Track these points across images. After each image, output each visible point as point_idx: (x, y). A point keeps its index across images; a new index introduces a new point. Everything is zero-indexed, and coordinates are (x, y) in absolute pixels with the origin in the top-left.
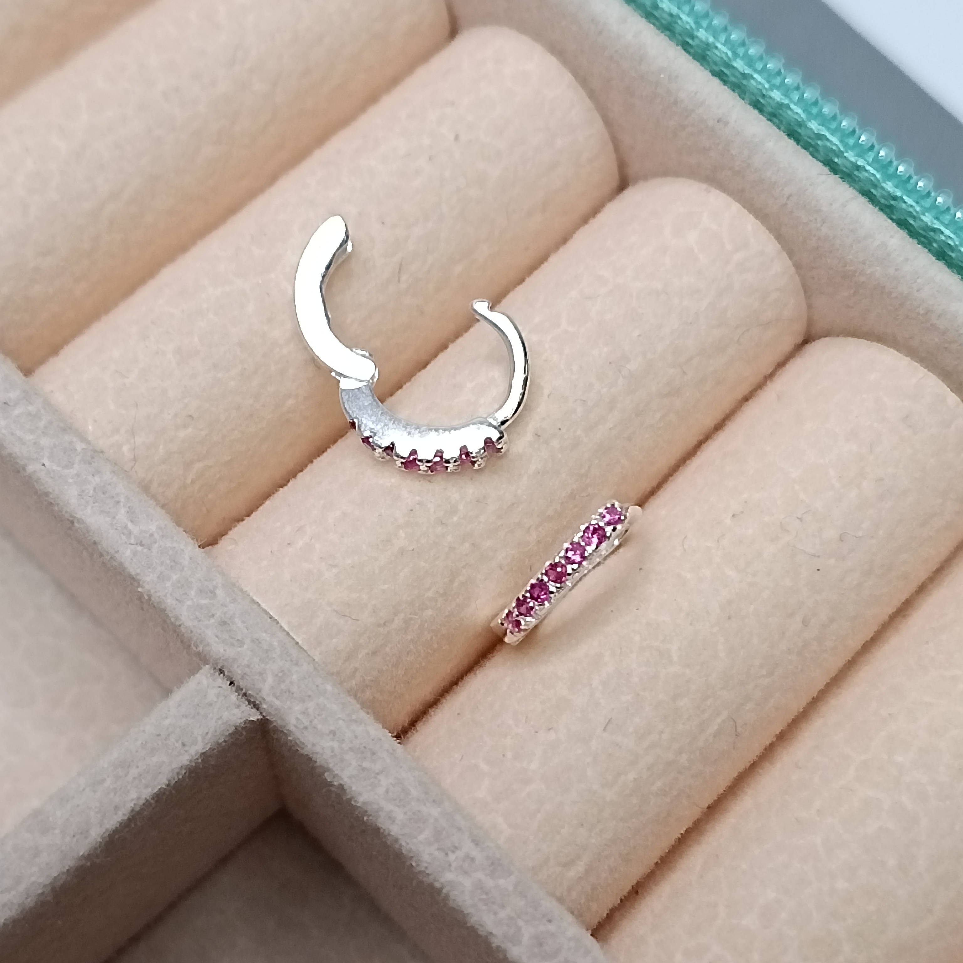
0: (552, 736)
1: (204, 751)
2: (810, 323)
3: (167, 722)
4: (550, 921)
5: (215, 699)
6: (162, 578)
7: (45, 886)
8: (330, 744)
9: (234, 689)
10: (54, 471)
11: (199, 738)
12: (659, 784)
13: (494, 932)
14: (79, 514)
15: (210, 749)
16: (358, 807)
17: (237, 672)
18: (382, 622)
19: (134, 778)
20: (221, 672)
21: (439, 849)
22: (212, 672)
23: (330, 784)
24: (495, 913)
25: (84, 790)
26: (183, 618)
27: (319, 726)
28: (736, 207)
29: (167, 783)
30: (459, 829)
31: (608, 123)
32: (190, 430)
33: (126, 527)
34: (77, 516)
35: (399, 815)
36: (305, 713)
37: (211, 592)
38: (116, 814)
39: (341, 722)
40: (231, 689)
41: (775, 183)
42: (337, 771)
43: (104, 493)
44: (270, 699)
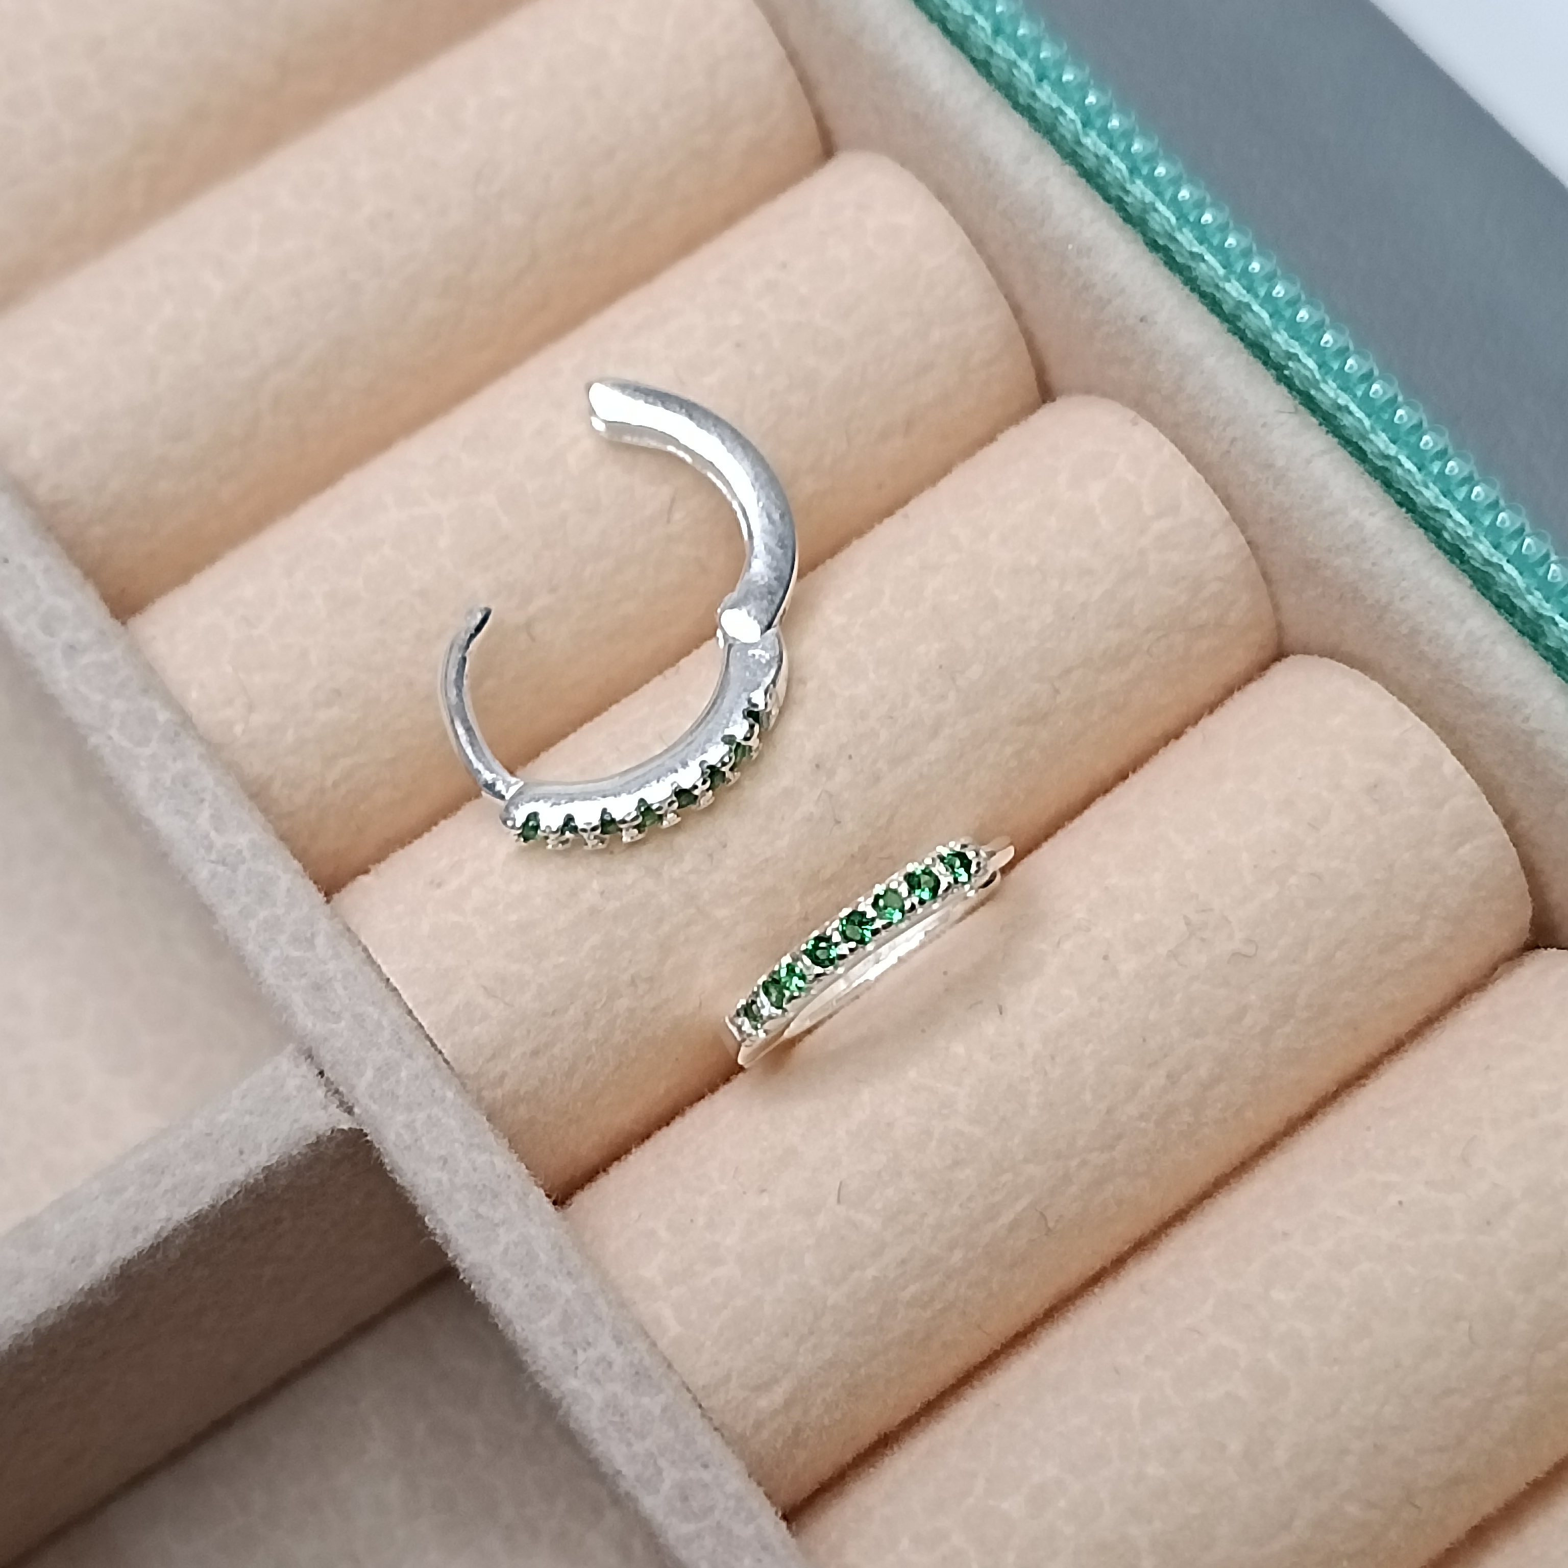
0: (765, 1200)
1: (269, 1164)
2: (1279, 630)
3: (223, 1117)
4: (705, 1466)
5: (295, 1093)
7: (24, 1325)
8: (438, 1174)
9: (323, 1080)
10: (123, 748)
11: (264, 1146)
12: (913, 1289)
13: (624, 1471)
14: (148, 812)
15: (277, 1162)
17: (326, 1057)
18: (550, 1010)
19: (166, 1191)
20: (310, 1057)
21: (565, 1343)
22: (296, 1054)
24: (629, 1445)
26: (265, 973)
27: (427, 1148)
28: (1170, 449)
29: (211, 1202)
30: (598, 1319)
33: (207, 836)
34: (146, 814)
35: (517, 1287)
36: (410, 1126)
37: (307, 940)
38: (135, 1237)
39: (457, 1145)
40: (319, 1082)
41: (1214, 419)
42: (442, 1214)
43: (185, 785)
44: (365, 1101)
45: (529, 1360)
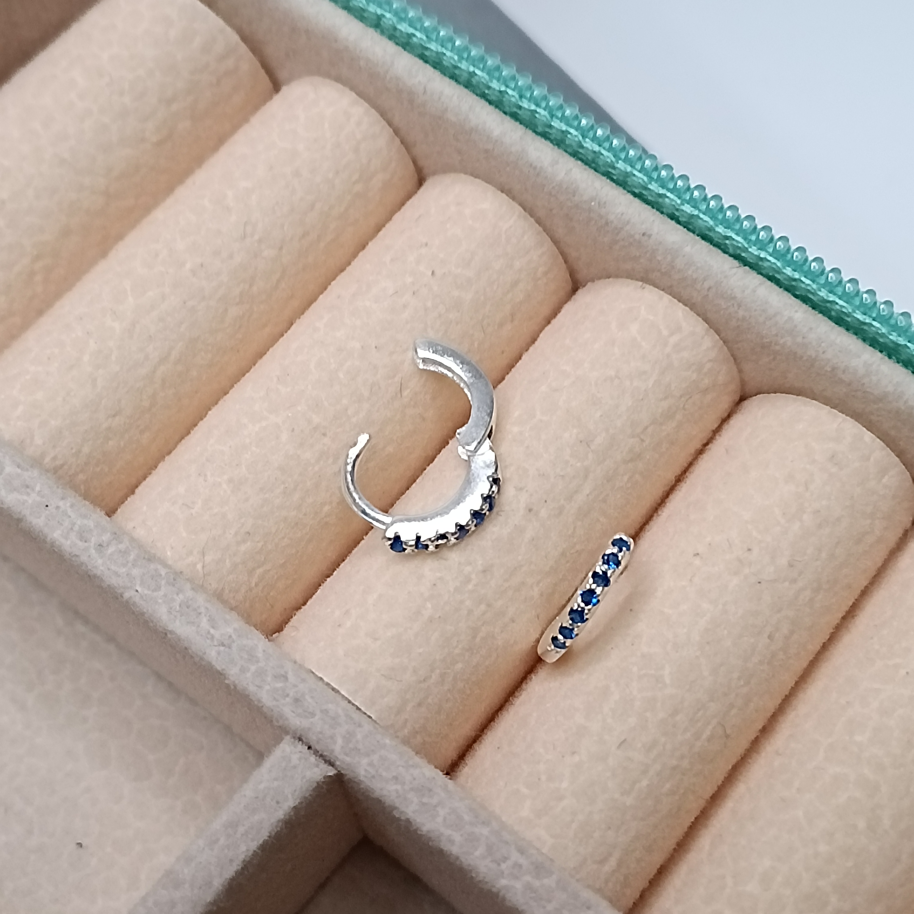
1: (295, 805)
2: (743, 383)
3: (262, 786)
4: (588, 908)
5: (298, 762)
6: (243, 670)
8: (394, 787)
9: (312, 752)
10: (146, 595)
11: (290, 796)
14: (171, 627)
15: (299, 803)
16: (424, 835)
17: (313, 738)
19: (242, 835)
20: (300, 739)
21: (492, 861)
22: (293, 740)
23: (399, 819)
24: (544, 907)
25: (204, 849)
26: (264, 700)
27: (384, 774)
29: (269, 835)
30: (507, 843)
31: (556, 242)
32: (249, 543)
33: (209, 632)
34: (170, 629)
35: (457, 837)
36: (371, 764)
37: (283, 676)
38: (232, 865)
39: (401, 768)
40: (310, 752)
41: (696, 279)
42: (403, 808)
43: (188, 607)
44: (341, 757)
45: (474, 875)
